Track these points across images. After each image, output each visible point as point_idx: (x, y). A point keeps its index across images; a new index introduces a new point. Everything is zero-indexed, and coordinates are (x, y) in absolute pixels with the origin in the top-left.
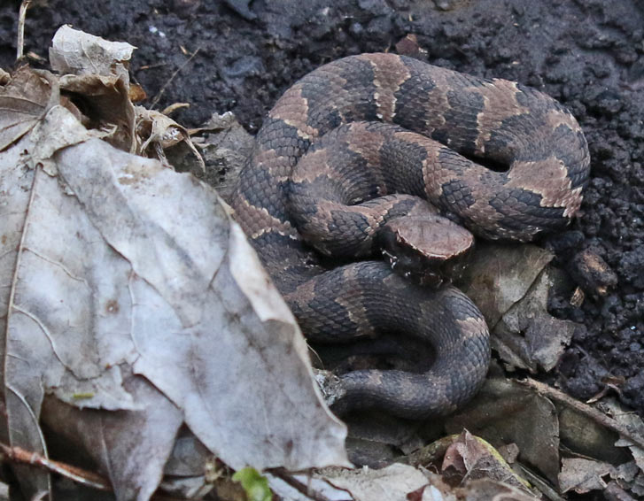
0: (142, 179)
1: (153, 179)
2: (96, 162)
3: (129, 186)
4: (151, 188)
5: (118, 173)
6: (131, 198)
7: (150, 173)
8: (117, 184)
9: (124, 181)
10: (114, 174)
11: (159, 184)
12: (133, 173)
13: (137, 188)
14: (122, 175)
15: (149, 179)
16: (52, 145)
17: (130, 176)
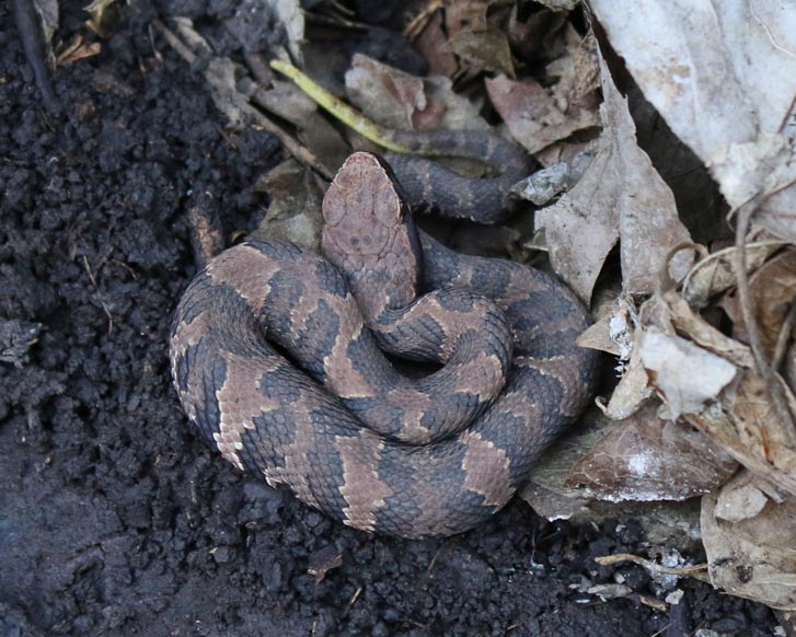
0: (665, 71)
1: (653, 66)
2: (712, 111)
3: (680, 63)
4: (656, 55)
5: (689, 87)
6: (681, 47)
7: (654, 74)
8: (693, 70)
9: (685, 72)
10: (694, 85)
11: (647, 55)
12: (672, 83)
13: (673, 60)
14: (686, 81)
15: (656, 68)
16: (756, 149)
17: (677, 79)
